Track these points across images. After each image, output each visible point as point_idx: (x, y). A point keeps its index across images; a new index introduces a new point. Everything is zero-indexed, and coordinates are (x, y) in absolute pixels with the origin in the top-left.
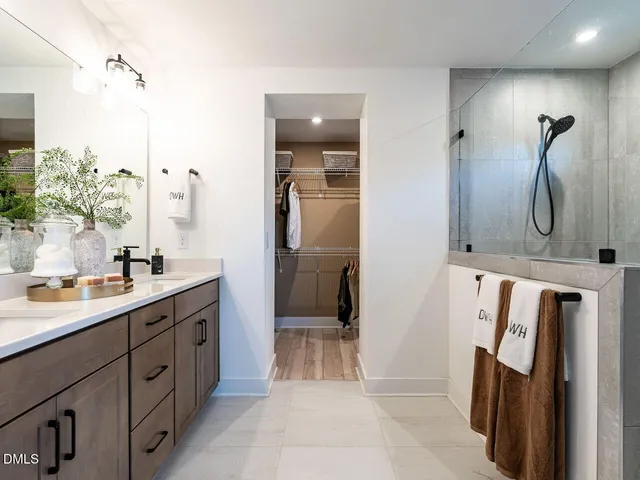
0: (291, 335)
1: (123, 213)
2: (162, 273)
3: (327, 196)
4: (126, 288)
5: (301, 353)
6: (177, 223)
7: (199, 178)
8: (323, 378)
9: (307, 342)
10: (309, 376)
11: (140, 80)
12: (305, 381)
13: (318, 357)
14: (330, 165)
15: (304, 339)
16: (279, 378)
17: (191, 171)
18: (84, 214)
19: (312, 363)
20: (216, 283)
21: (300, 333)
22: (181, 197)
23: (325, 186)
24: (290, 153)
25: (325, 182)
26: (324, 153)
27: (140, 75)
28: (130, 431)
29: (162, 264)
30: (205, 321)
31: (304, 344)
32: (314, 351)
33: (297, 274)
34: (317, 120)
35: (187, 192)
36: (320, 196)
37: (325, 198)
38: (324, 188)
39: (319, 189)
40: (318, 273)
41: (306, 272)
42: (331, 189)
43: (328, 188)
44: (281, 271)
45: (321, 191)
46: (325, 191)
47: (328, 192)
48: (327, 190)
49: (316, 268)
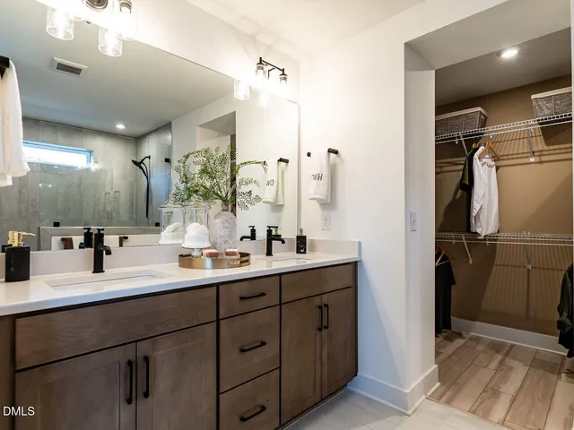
0: (480, 348)
1: (253, 196)
2: (305, 252)
3: (544, 158)
4: (241, 262)
5: (486, 374)
6: (321, 204)
7: (339, 156)
8: (503, 423)
9: (501, 363)
10: (481, 410)
11: (283, 74)
12: (470, 416)
13: (509, 389)
14: (546, 112)
15: (500, 357)
16: (437, 397)
17: (330, 151)
18: (221, 197)
19: (496, 393)
20: (354, 266)
21: (496, 347)
22: (320, 178)
23: (540, 144)
24: (479, 109)
25: (540, 140)
26: (533, 97)
27: (283, 70)
28: (218, 394)
29: (305, 244)
30: (326, 306)
31: (494, 364)
32: (505, 379)
33: (494, 268)
34: (510, 54)
35: (325, 173)
36: (532, 160)
37: (541, 162)
38: (540, 148)
39: (529, 150)
40: (529, 270)
41: (508, 265)
42: (551, 147)
43: (546, 148)
44: (471, 262)
45: (533, 152)
46: (541, 151)
47: (546, 153)
48: (544, 151)
49: (526, 261)
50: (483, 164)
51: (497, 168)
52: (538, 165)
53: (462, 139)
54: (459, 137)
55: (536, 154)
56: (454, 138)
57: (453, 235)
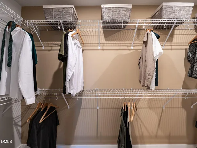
3: (105, 48)
24: (73, 6)
25: (103, 37)
26: (102, 6)
33: (81, 109)
36: (99, 48)
37: (103, 50)
38: (103, 42)
39: (98, 42)
40: (98, 109)
41: (88, 108)
42: (107, 42)
43: (105, 42)
44: (69, 107)
45: (100, 44)
46: (103, 44)
47: (105, 45)
48: (105, 44)
49: (96, 105)
50: (75, 44)
51: (83, 51)
52: (102, 51)
53: (62, 25)
54: (60, 24)
55: (101, 45)
56: (57, 24)
57: (56, 94)
